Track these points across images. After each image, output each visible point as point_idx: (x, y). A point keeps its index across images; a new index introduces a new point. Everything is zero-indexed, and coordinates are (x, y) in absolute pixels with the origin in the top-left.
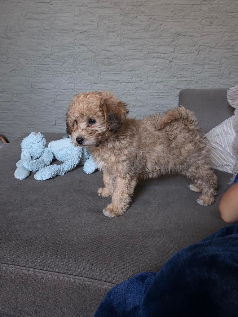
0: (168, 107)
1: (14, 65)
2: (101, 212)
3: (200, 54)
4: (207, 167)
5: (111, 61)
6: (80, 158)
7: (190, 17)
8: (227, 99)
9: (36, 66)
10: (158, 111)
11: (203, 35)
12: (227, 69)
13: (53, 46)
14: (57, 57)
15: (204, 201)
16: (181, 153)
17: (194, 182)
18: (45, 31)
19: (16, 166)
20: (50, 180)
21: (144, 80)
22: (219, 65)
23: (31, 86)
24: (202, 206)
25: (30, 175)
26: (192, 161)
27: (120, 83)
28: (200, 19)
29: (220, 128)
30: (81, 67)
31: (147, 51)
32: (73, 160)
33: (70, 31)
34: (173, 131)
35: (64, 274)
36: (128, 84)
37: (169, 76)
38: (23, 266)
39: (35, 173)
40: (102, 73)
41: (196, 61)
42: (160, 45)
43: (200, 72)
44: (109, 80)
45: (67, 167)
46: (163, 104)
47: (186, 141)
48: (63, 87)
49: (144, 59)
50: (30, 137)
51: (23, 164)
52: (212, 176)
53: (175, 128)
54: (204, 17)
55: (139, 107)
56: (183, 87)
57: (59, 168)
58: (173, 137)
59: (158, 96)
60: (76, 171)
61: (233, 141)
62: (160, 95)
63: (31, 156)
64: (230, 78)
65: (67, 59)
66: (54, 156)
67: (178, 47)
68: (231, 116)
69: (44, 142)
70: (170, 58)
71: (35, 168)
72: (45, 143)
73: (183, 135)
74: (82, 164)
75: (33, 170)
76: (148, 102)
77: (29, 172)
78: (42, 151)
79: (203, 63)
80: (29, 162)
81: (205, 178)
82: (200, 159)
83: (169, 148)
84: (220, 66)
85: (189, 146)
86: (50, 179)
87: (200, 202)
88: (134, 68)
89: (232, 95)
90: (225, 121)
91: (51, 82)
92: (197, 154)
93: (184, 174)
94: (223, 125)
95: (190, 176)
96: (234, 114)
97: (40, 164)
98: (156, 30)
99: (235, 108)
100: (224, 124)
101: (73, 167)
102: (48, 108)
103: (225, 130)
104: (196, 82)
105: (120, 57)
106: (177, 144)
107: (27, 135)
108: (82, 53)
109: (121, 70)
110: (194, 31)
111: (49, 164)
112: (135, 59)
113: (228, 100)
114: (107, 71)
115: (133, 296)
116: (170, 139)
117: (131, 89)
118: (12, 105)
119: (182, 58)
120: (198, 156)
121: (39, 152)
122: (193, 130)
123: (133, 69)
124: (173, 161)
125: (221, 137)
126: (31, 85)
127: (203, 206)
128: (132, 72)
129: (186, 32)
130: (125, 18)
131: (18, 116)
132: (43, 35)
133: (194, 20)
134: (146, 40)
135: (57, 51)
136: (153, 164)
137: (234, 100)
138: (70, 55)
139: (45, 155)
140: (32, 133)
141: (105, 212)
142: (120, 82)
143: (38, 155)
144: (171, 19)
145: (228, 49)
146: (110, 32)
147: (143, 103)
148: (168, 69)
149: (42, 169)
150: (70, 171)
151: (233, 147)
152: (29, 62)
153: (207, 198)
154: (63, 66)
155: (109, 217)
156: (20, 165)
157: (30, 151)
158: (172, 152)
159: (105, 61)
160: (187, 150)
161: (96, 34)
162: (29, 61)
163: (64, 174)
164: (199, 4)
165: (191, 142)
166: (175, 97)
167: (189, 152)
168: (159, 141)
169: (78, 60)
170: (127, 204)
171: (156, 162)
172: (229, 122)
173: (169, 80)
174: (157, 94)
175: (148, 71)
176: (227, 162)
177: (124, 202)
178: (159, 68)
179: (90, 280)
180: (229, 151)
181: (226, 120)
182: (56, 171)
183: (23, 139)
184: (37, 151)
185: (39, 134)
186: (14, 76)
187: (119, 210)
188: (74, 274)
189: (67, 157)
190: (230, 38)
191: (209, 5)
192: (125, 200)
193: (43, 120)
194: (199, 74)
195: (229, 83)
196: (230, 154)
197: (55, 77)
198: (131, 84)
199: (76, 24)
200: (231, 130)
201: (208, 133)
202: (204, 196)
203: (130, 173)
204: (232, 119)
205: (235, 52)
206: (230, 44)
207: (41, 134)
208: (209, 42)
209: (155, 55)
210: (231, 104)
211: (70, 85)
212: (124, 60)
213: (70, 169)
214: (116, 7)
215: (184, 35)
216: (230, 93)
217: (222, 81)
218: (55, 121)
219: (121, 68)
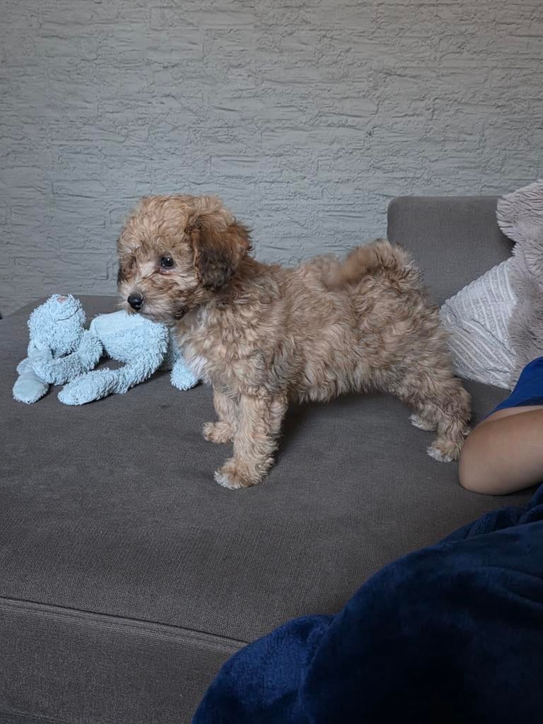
0: (363, 237)
1: (13, 141)
2: (211, 477)
3: (434, 117)
4: (444, 372)
5: (234, 134)
6: (163, 354)
7: (415, 34)
8: (497, 219)
9: (62, 143)
10: (341, 246)
11: (443, 75)
12: (497, 151)
13: (103, 99)
14: (112, 124)
15: (442, 451)
16: (383, 342)
17: (417, 408)
18: (83, 64)
19: (16, 373)
20: (95, 403)
21: (308, 177)
22: (479, 142)
23: (53, 189)
24: (439, 462)
25: (48, 393)
26: (408, 361)
27: (255, 182)
28: (437, 38)
29: (481, 285)
30: (167, 146)
31: (317, 111)
32: (146, 358)
33: (139, 64)
34: (365, 294)
35: (126, 620)
36: (273, 185)
37: (365, 168)
38: (32, 602)
39: (60, 388)
40: (213, 160)
41: (426, 133)
42: (346, 96)
43: (437, 158)
44: (229, 177)
45: (134, 375)
46: (352, 232)
47: (393, 316)
48: (123, 191)
49: (310, 128)
50: (48, 306)
51: (31, 368)
52: (456, 393)
53: (370, 286)
54: (446, 34)
55: (299, 237)
56: (396, 192)
57: (116, 376)
58: (365, 308)
59: (339, 213)
60: (153, 383)
61: (511, 316)
62: (345, 211)
63: (52, 350)
64: (504, 171)
65: (132, 127)
66: (104, 348)
67: (387, 102)
68: (506, 260)
69: (80, 318)
70: (369, 128)
71: (60, 377)
72: (83, 320)
73: (387, 302)
74: (168, 367)
75: (55, 381)
76: (318, 228)
77: (45, 386)
78: (77, 337)
79: (443, 139)
80: (47, 363)
81: (440, 399)
82: (427, 355)
83: (356, 331)
84: (481, 145)
85: (401, 327)
86: (95, 401)
87: (435, 453)
88: (286, 149)
89: (509, 211)
90: (492, 269)
91: (96, 180)
92: (420, 345)
93: (393, 390)
94: (489, 279)
95: (407, 395)
96: (512, 255)
97: (72, 367)
98: (336, 63)
99: (515, 240)
100: (490, 277)
101: (148, 375)
102: (91, 240)
103: (493, 291)
104: (428, 181)
105: (253, 124)
106: (374, 323)
107: (43, 301)
108: (168, 113)
109: (258, 153)
110: (423, 65)
111: (92, 366)
112: (288, 128)
113: (499, 222)
114: (224, 156)
115: (281, 671)
116: (359, 310)
117: (281, 197)
118: (8, 233)
119: (395, 126)
120: (422, 349)
121: (69, 340)
122: (409, 292)
123: (284, 151)
124: (365, 360)
125: (483, 307)
126: (52, 187)
127: (443, 463)
128: (282, 157)
129: (405, 68)
130: (265, 35)
131: (21, 257)
132: (78, 74)
133: (423, 41)
134: (313, 85)
135: (111, 111)
136: (319, 367)
137: (512, 221)
138: (141, 119)
139: (82, 347)
140: (53, 296)
141: (220, 477)
142: (255, 180)
143: (67, 348)
144: (370, 37)
145: (499, 106)
146: (232, 66)
147: (306, 228)
148: (362, 151)
149: (77, 378)
150: (140, 383)
151: (510, 329)
152: (46, 134)
153: (449, 443)
154: (124, 144)
155: (230, 487)
156: (27, 371)
157: (49, 337)
158: (364, 339)
159: (220, 134)
160: (396, 336)
161: (200, 72)
162: (47, 131)
163: (126, 389)
164: (434, 5)
165: (404, 318)
166: (379, 216)
167: (400, 341)
168: (334, 316)
169: (159, 130)
170: (268, 456)
171: (326, 364)
172: (502, 272)
173: (365, 175)
174: (339, 208)
175: (319, 156)
176: (497, 362)
177: (262, 453)
178: (344, 149)
179: (185, 632)
180: (501, 337)
181: (494, 267)
182: (108, 383)
183: (33, 311)
184: (64, 339)
185: (69, 300)
186: (12, 167)
187: (252, 473)
188: (149, 618)
189: (132, 352)
190: (503, 81)
191: (456, 6)
192: (262, 448)
193: (78, 267)
194: (433, 164)
195: (500, 183)
196: (504, 345)
197: (105, 168)
198: (280, 185)
199: (155, 49)
200: (507, 290)
201: (453, 298)
202: (443, 439)
203: (268, 386)
204: (507, 266)
205: (515, 112)
206: (504, 96)
207: (74, 299)
208: (457, 91)
209: (335, 119)
210: (505, 231)
211: (140, 187)
212: (264, 131)
213: (140, 378)
214: (245, 9)
215: (399, 75)
216: (503, 207)
217: (485, 178)
218: (107, 268)
219: (258, 149)
